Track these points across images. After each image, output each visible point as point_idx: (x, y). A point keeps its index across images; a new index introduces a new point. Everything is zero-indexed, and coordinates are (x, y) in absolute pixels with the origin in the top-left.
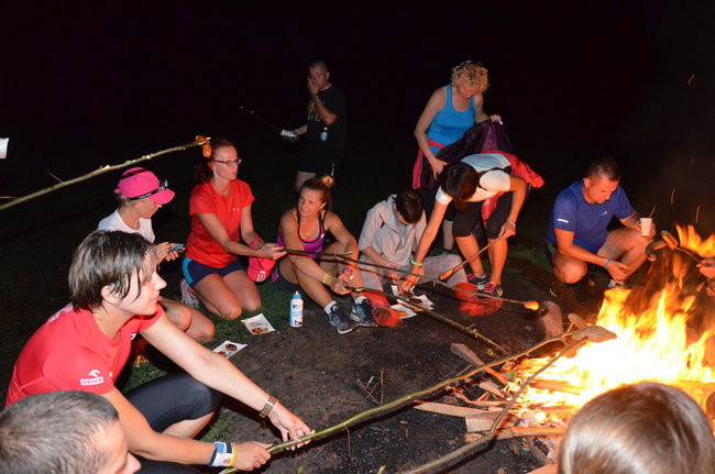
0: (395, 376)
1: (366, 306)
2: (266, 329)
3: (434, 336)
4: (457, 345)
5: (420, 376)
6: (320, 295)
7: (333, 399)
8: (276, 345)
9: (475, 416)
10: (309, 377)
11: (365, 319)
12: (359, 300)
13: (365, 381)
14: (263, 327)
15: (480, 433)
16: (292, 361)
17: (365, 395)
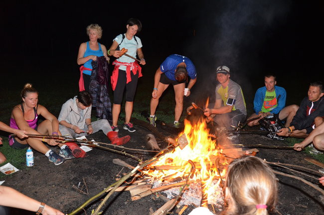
0: (91, 179)
1: (67, 149)
2: (14, 170)
3: (103, 158)
4: (116, 160)
5: (102, 177)
6: (42, 148)
7: (63, 197)
8: (22, 178)
9: (133, 189)
10: (46, 190)
11: (68, 156)
12: (63, 147)
13: (77, 185)
14: (12, 170)
15: (137, 195)
16: (34, 184)
17: (79, 192)
